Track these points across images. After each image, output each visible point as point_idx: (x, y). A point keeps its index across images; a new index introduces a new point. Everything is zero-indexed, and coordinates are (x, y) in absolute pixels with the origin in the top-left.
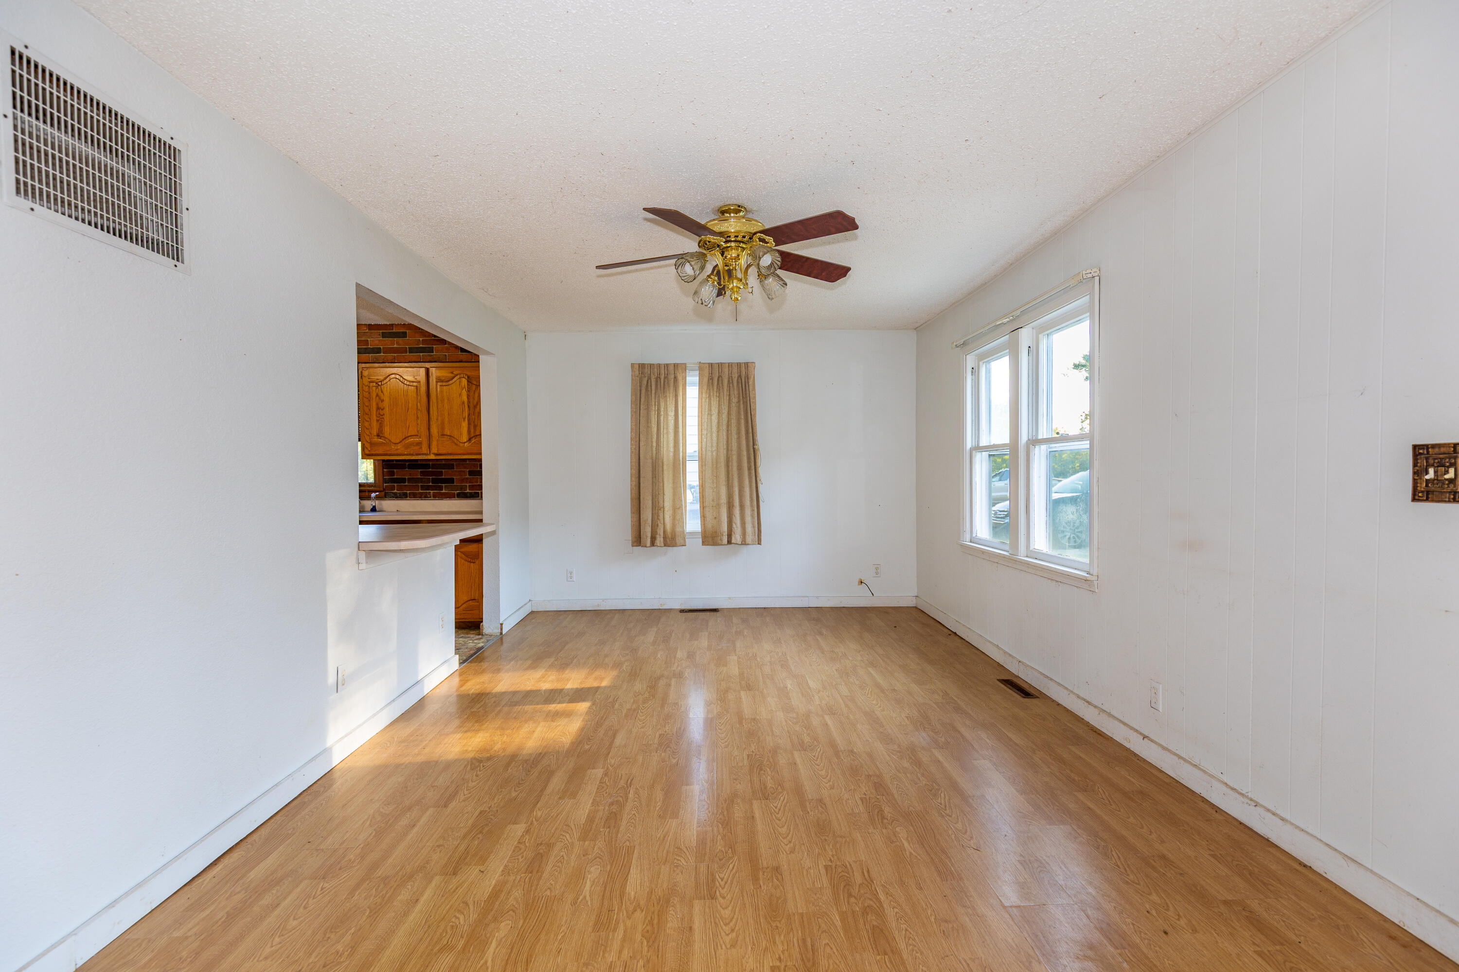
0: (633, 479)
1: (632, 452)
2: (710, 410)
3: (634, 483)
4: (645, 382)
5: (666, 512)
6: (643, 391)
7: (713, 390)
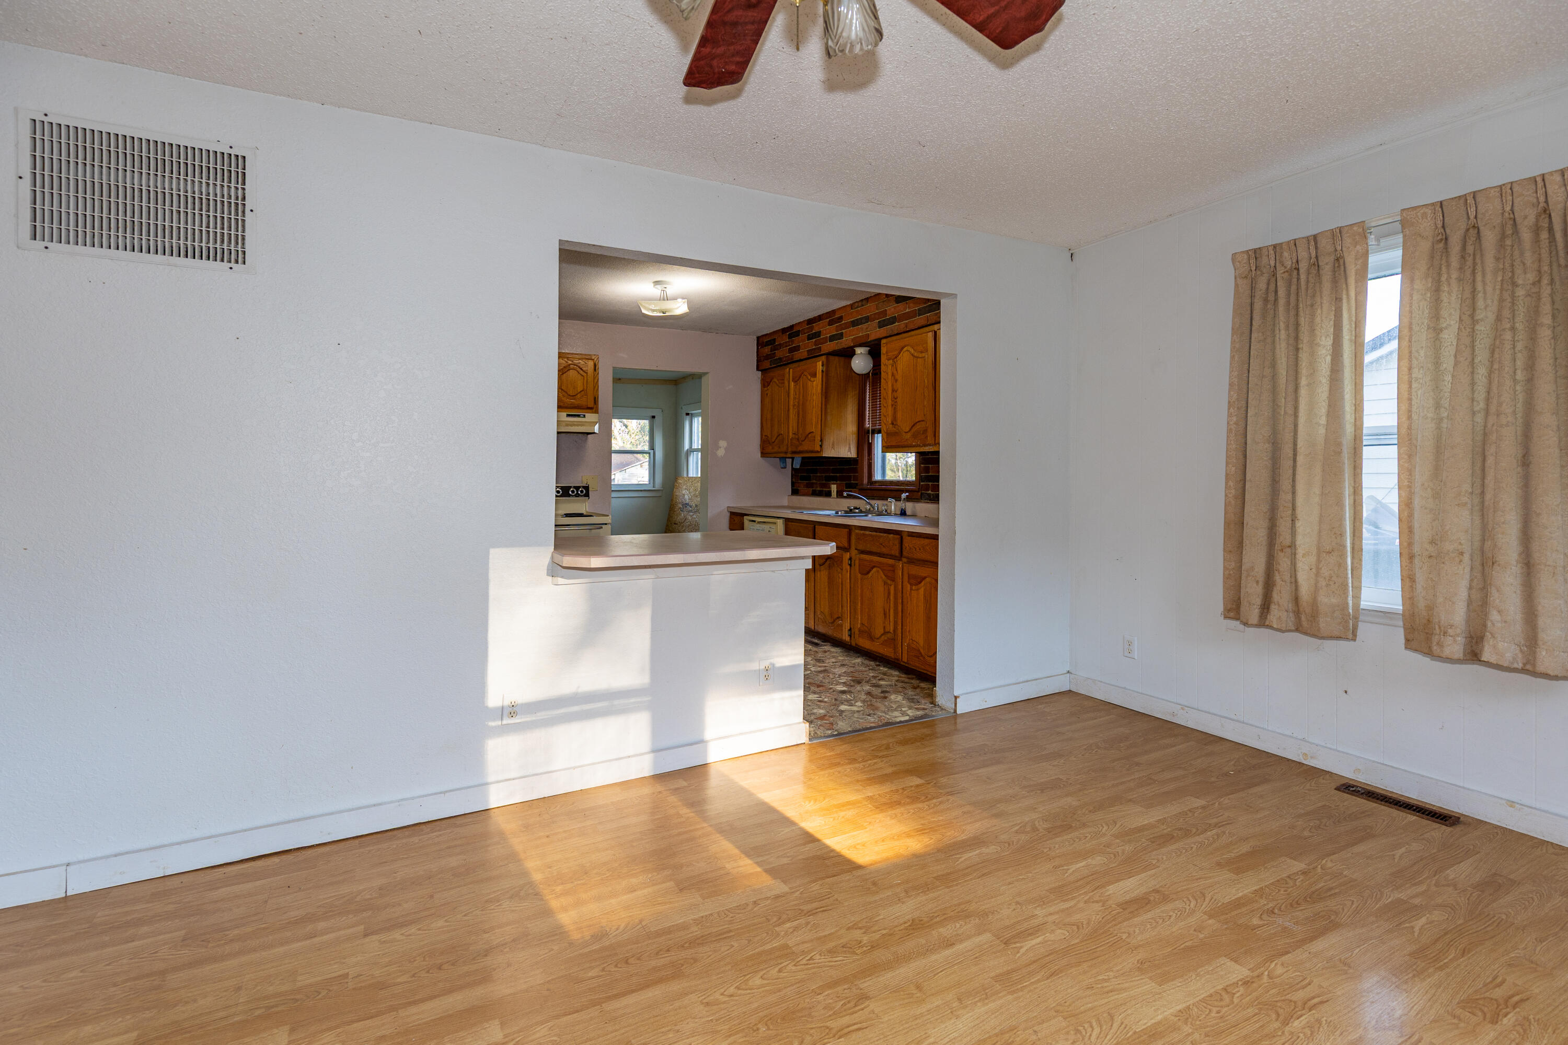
0: (1231, 483)
1: (1229, 431)
2: (1436, 315)
3: (1233, 491)
4: (1262, 284)
5: (1299, 556)
6: (1258, 305)
7: (1448, 266)
